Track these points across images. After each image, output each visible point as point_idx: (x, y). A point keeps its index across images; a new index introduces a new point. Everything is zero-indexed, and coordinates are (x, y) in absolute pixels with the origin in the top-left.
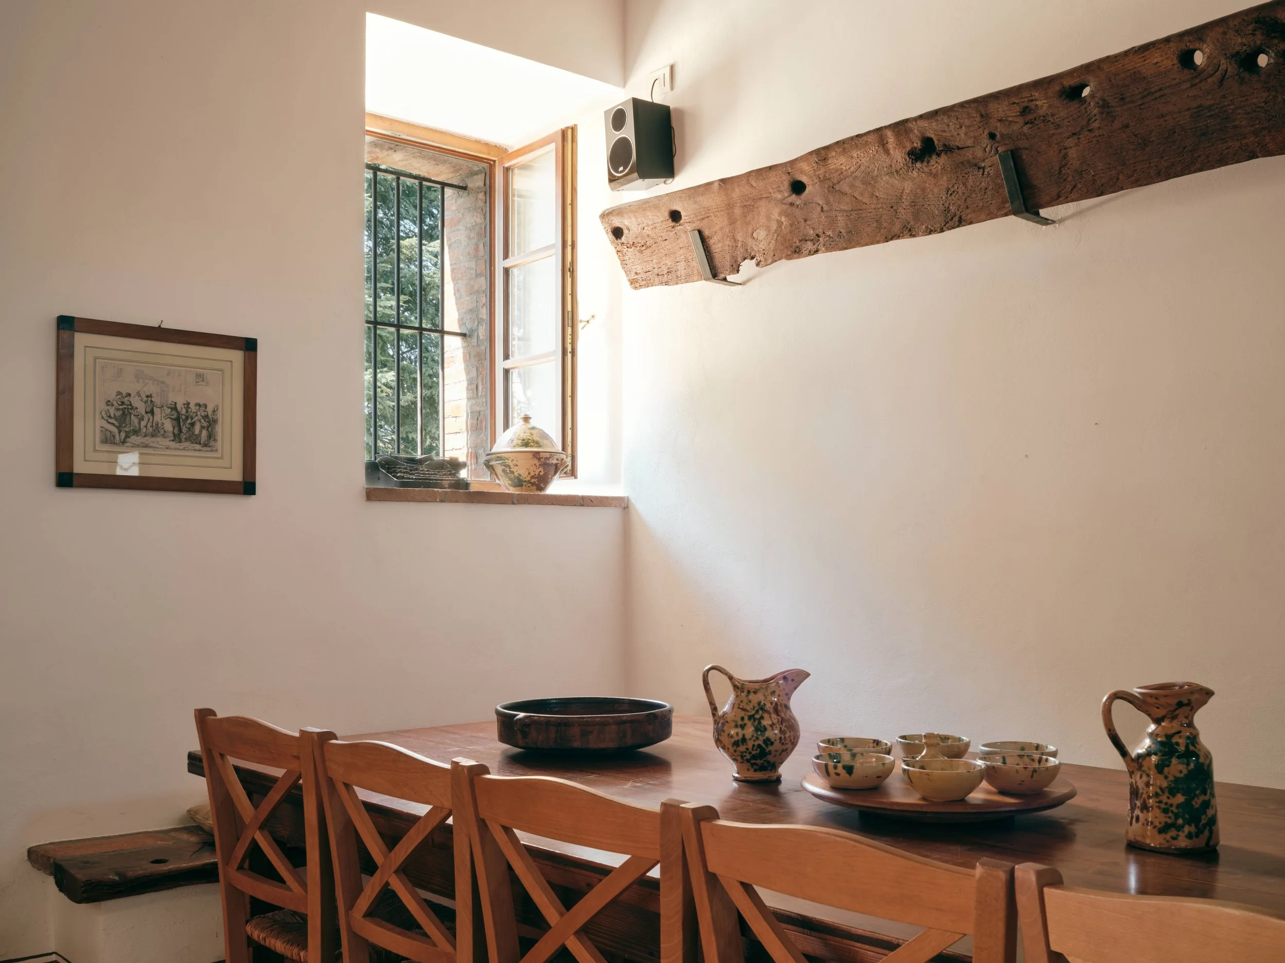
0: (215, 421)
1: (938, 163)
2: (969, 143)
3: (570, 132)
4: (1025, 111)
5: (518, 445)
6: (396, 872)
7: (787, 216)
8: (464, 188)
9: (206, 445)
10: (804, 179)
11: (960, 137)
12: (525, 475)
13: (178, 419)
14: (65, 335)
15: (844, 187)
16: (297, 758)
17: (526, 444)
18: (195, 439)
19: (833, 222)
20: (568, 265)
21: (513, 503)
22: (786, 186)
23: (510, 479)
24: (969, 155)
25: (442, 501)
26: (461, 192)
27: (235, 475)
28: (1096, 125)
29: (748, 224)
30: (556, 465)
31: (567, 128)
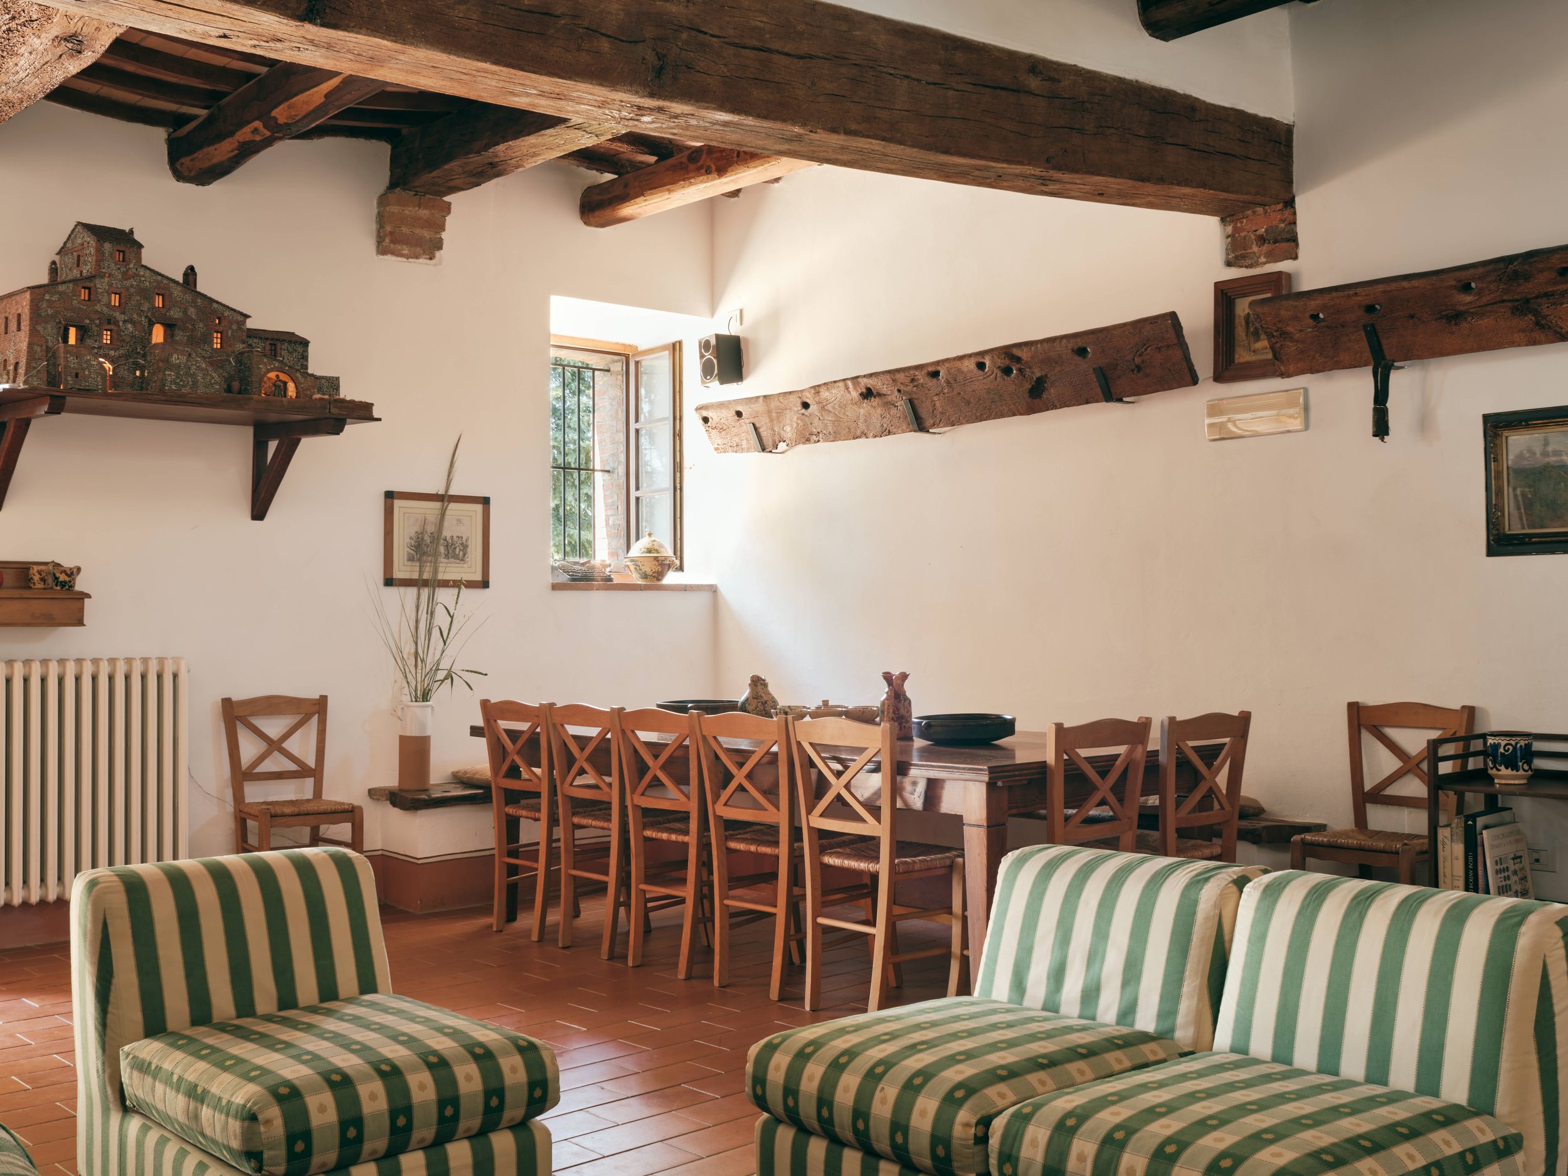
0: (467, 546)
1: (875, 401)
2: (889, 393)
3: (678, 344)
4: (913, 380)
5: (644, 552)
6: (585, 760)
7: (801, 420)
8: (608, 371)
9: (462, 560)
10: (808, 401)
11: (884, 390)
12: (649, 572)
13: (447, 546)
14: (389, 500)
15: (829, 407)
16: (538, 716)
17: (649, 551)
18: (456, 557)
19: (826, 426)
20: (677, 432)
21: (641, 590)
22: (799, 404)
23: (639, 574)
24: (889, 399)
25: (597, 590)
26: (606, 373)
27: (478, 577)
28: (946, 391)
29: (780, 422)
30: (669, 564)
31: (676, 342)
